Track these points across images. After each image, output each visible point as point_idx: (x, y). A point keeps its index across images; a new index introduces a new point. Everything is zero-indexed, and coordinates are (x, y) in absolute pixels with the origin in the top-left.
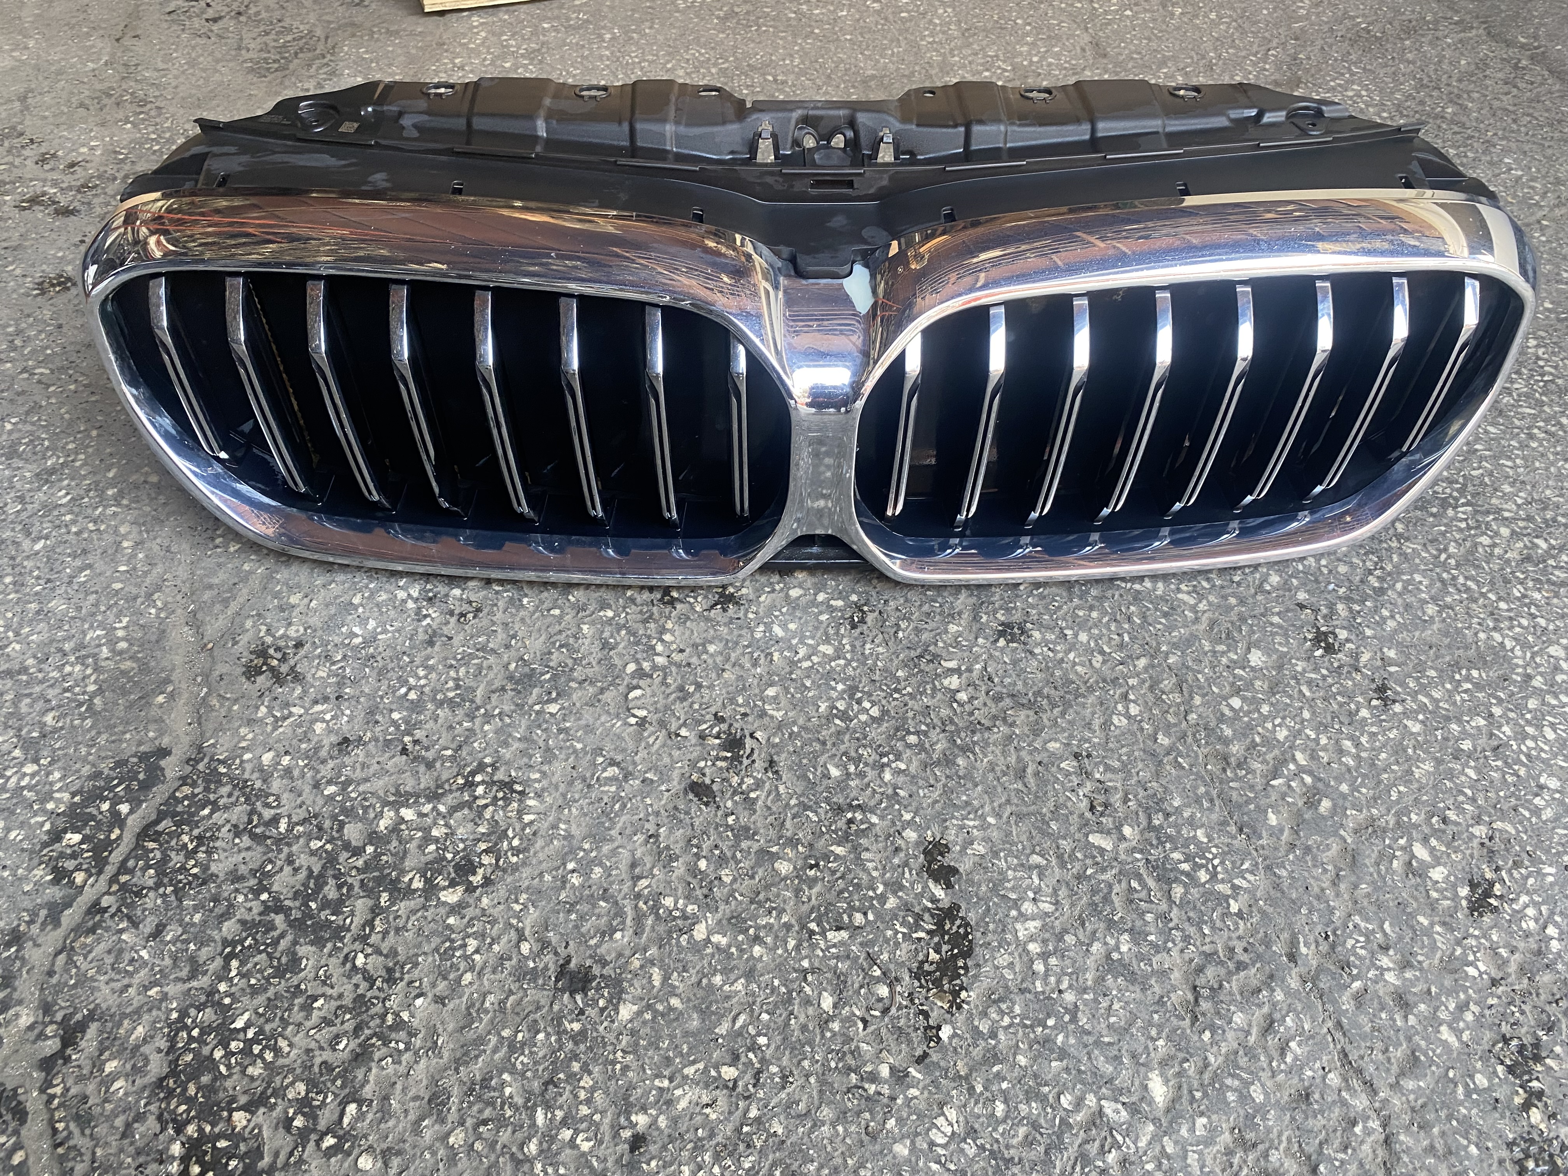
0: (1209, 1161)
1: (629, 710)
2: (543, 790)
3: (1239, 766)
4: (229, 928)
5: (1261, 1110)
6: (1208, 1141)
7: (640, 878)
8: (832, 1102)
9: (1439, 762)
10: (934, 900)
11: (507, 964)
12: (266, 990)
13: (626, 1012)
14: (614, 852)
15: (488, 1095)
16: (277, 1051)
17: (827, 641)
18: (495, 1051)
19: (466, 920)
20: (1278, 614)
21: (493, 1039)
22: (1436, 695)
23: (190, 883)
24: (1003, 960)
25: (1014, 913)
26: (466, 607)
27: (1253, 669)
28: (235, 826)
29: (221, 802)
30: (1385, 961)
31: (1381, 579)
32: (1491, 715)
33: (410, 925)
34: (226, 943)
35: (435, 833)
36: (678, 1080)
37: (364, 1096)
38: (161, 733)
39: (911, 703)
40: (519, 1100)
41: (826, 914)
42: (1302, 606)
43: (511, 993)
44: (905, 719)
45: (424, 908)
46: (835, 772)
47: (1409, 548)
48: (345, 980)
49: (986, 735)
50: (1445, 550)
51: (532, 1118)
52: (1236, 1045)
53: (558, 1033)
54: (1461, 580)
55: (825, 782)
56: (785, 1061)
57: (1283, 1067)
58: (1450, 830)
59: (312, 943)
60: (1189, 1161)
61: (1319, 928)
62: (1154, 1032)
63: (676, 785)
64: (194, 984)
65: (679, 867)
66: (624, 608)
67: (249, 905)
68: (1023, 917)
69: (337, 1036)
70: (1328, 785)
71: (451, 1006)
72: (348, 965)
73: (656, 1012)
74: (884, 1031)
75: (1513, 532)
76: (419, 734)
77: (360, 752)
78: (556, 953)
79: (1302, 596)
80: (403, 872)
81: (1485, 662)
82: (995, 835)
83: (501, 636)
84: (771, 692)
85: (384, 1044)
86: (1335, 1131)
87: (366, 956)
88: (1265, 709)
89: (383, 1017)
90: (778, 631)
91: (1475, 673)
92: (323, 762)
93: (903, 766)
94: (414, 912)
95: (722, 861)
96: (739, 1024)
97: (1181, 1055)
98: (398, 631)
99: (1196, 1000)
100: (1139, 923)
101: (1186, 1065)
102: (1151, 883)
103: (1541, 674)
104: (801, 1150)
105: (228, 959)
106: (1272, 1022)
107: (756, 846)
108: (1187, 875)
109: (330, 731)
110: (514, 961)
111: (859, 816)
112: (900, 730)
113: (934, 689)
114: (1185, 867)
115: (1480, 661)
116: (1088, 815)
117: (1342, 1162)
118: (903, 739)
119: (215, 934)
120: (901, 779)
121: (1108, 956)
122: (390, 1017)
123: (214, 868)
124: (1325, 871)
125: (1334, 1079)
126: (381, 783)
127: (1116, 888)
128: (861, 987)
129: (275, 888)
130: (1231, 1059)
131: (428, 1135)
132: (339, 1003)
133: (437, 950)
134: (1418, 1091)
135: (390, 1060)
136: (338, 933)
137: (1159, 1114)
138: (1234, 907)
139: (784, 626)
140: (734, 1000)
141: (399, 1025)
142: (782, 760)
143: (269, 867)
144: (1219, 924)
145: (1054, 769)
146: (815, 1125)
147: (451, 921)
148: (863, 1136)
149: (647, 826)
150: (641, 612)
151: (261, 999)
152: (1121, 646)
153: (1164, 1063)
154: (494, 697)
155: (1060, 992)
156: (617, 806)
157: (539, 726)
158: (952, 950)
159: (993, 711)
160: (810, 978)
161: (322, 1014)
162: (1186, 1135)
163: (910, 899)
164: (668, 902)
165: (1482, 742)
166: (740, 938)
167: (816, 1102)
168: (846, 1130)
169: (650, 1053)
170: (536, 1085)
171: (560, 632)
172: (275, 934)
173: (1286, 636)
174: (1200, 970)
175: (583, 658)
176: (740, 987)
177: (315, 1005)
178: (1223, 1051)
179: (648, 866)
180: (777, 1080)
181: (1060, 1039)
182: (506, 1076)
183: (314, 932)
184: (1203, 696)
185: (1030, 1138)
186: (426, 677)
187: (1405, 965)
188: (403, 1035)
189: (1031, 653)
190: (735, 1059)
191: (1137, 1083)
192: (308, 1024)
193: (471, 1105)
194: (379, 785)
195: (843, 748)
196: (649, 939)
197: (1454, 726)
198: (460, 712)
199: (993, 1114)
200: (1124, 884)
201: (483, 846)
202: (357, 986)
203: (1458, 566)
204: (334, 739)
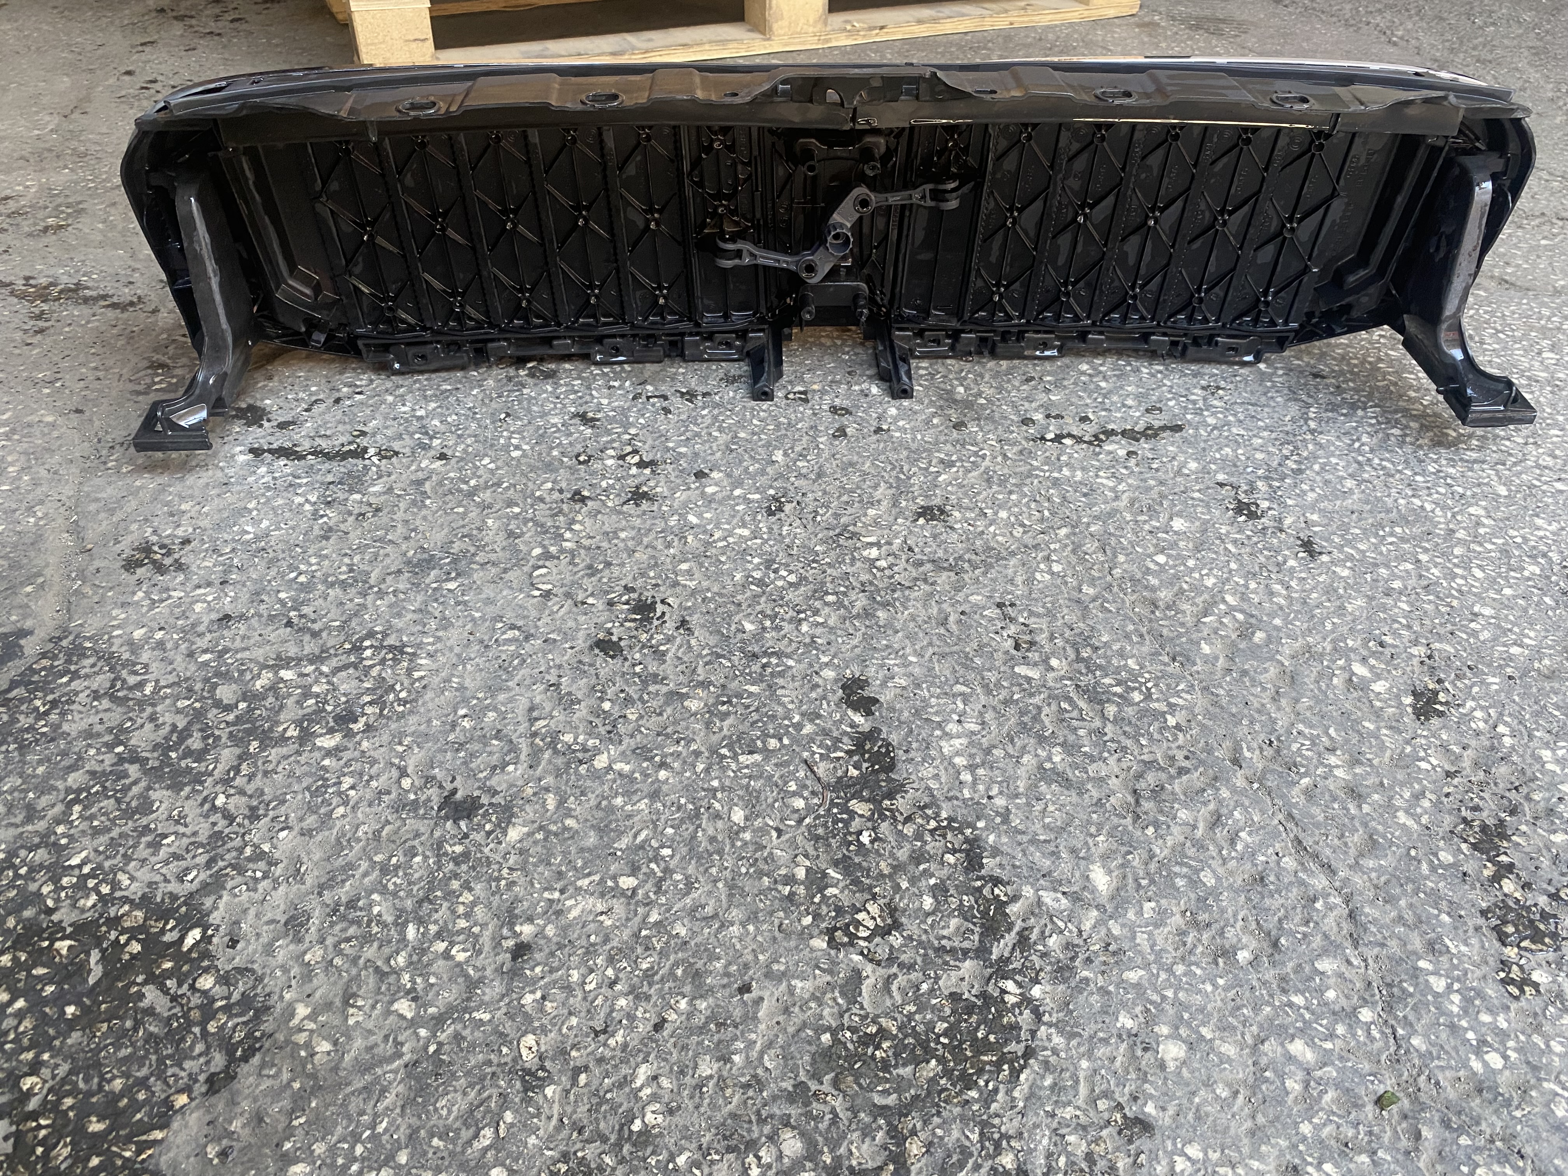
0: (1160, 941)
1: (532, 585)
2: (436, 651)
3: (1168, 608)
4: (75, 779)
5: (1214, 893)
6: (1159, 923)
7: (536, 719)
8: (740, 904)
9: (1371, 599)
10: (853, 725)
11: (386, 798)
12: (109, 830)
13: (514, 834)
14: (511, 700)
15: (352, 915)
16: (115, 885)
17: (744, 525)
18: (365, 874)
19: (342, 762)
20: (1199, 491)
21: (364, 865)
22: (1362, 547)
23: (37, 741)
24: (927, 771)
25: (938, 733)
26: (365, 509)
27: (1176, 533)
28: (95, 692)
29: (82, 672)
30: (1333, 760)
31: (1298, 462)
32: (1418, 561)
33: (280, 769)
34: (69, 790)
35: (316, 689)
36: (571, 890)
37: (211, 921)
38: (25, 617)
39: (829, 571)
40: (389, 918)
41: (739, 739)
42: (1221, 485)
43: (388, 822)
44: (823, 583)
45: (298, 753)
46: (749, 627)
47: (1323, 439)
48: (202, 820)
49: (907, 592)
50: (1358, 439)
51: (403, 933)
52: (1182, 839)
53: (438, 856)
54: (1376, 461)
55: (740, 636)
56: (691, 870)
57: (1233, 854)
58: (1387, 652)
59: (168, 788)
60: (1138, 941)
61: (1262, 736)
62: (1093, 830)
63: (581, 642)
64: (30, 828)
65: (582, 711)
66: (532, 506)
67: (100, 758)
68: (948, 736)
69: (187, 869)
70: (1261, 621)
71: (319, 838)
72: (207, 806)
73: (548, 833)
74: (799, 839)
75: (1422, 426)
76: (305, 610)
77: (242, 628)
78: (441, 787)
79: (1221, 477)
80: (278, 723)
81: (1408, 522)
82: (917, 671)
83: (401, 530)
84: (684, 566)
85: (239, 874)
86: (1294, 908)
87: (227, 797)
88: (1191, 563)
89: (240, 850)
90: (692, 519)
91: (1398, 530)
92: (201, 635)
93: (821, 620)
94: (286, 757)
95: (629, 701)
96: (639, 839)
97: (1124, 849)
98: (293, 528)
99: (1137, 802)
100: (1071, 738)
101: (1130, 857)
102: (1082, 704)
103: (1464, 529)
104: (706, 950)
105: (70, 805)
106: (1219, 817)
107: (664, 689)
108: (1120, 696)
109: (210, 610)
110: (393, 796)
111: (774, 661)
112: (820, 592)
113: (853, 559)
114: (1118, 690)
115: (1404, 520)
116: (1014, 652)
117: (1305, 935)
118: (821, 598)
119: (60, 784)
120: (819, 631)
121: (1040, 767)
122: (248, 851)
123: (65, 727)
124: (1264, 689)
125: (1289, 863)
126: (261, 651)
127: (1046, 710)
128: (776, 801)
129: (133, 742)
130: (1179, 851)
131: (281, 956)
132: (193, 839)
133: (308, 788)
134: (1380, 870)
135: (244, 887)
136: (198, 779)
137: (1103, 901)
138: (1171, 721)
139: (700, 516)
140: (636, 819)
141: (259, 855)
142: (695, 620)
143: (129, 724)
144: (1156, 736)
145: (977, 617)
146: (722, 925)
147: (326, 762)
148: (777, 934)
149: (547, 677)
150: (550, 509)
151: (103, 839)
152: (1042, 520)
153: (1105, 857)
154: (389, 579)
155: (990, 798)
156: (516, 662)
157: (436, 600)
158: (873, 766)
159: (914, 574)
160: (719, 795)
161: (171, 850)
162: (1133, 918)
163: (829, 725)
164: (568, 738)
165: (1412, 582)
166: (645, 765)
167: (725, 904)
168: (757, 928)
169: (539, 869)
170: (409, 904)
171: (463, 526)
172: (127, 781)
173: (1208, 506)
174: (1139, 776)
175: (487, 544)
176: (643, 806)
177: (165, 842)
178: (1169, 844)
179: (548, 709)
180: (681, 886)
181: (991, 838)
182: (375, 897)
183: (170, 778)
184: (1127, 555)
185: (963, 929)
186: (318, 564)
187: (1355, 761)
188: (262, 865)
189: (951, 528)
190: (634, 871)
191: (1077, 874)
192: (153, 859)
193: (332, 924)
194: (259, 654)
195: (758, 608)
196: (545, 771)
197: (1383, 571)
198: (352, 591)
199: (921, 908)
200: (1054, 707)
201: (367, 699)
202: (214, 824)
203: (1372, 451)
204: (214, 616)
